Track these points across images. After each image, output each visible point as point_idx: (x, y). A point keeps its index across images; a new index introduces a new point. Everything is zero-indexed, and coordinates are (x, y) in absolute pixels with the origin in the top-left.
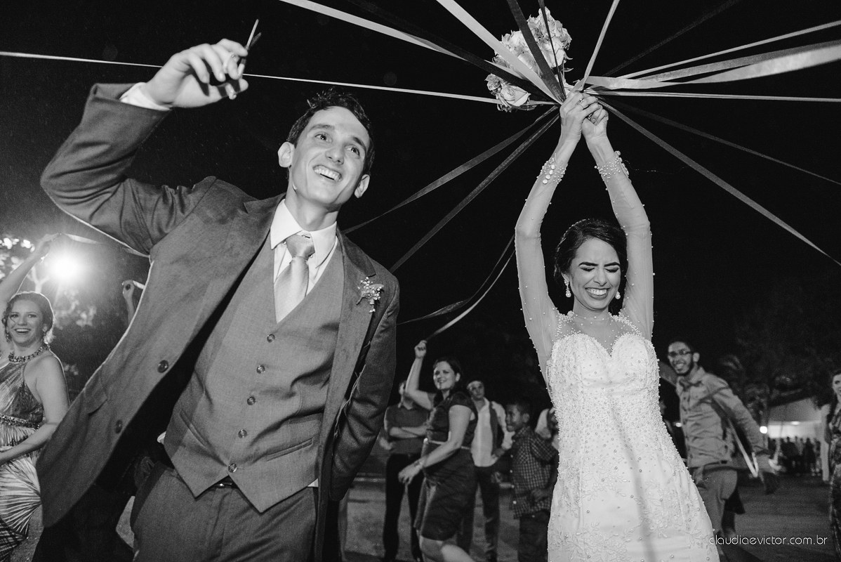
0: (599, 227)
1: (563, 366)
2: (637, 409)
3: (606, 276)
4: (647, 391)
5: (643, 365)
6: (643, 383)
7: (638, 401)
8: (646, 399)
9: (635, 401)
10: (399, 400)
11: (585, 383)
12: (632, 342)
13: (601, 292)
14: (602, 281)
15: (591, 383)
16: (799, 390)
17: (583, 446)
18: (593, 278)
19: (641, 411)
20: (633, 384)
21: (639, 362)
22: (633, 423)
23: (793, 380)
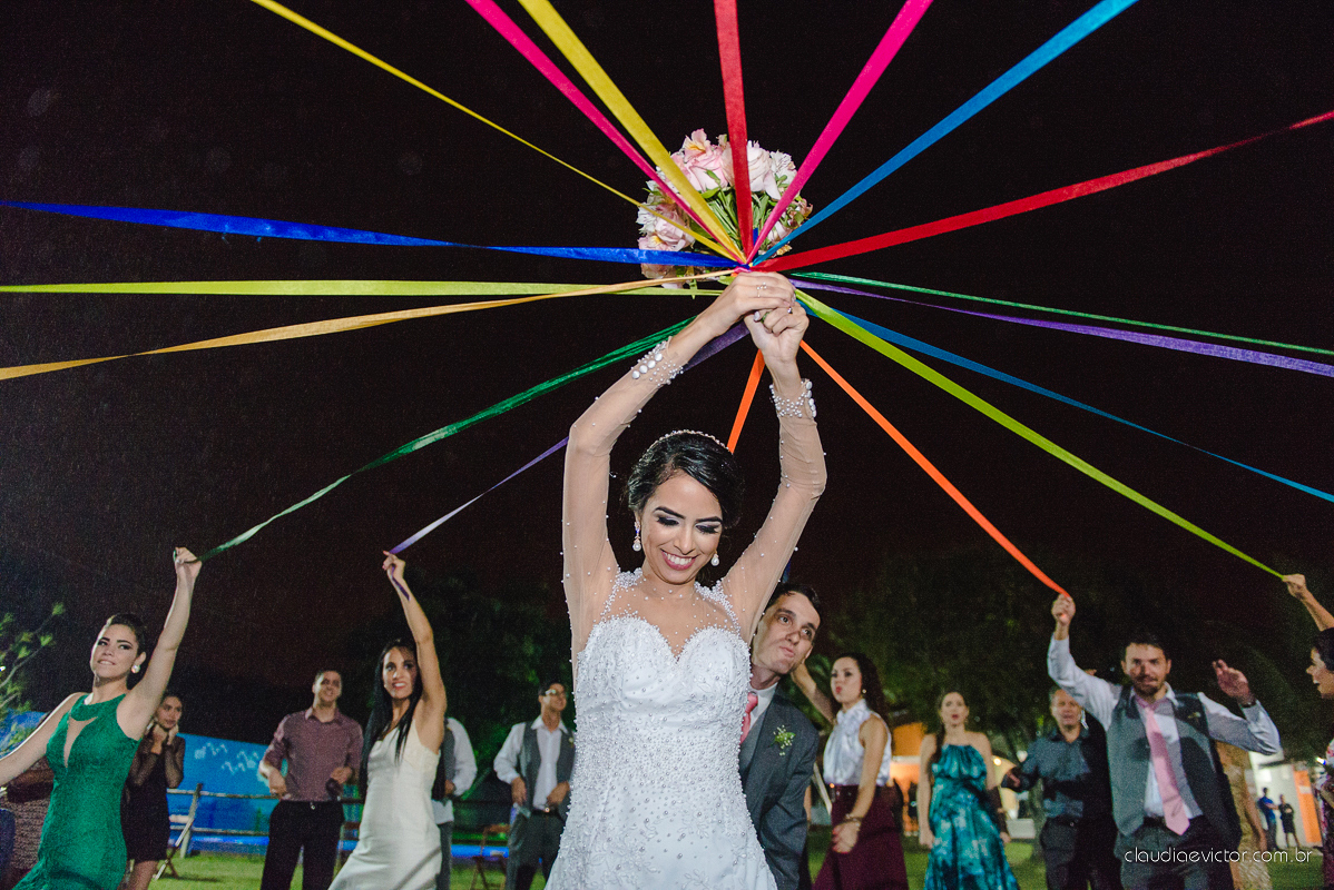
0: (701, 458)
1: (597, 671)
2: (698, 753)
3: (693, 539)
4: (719, 725)
5: (721, 685)
6: (715, 713)
7: (703, 739)
8: (715, 736)
9: (698, 738)
10: (310, 704)
11: (626, 705)
12: (714, 644)
13: (683, 562)
14: (686, 546)
15: (634, 706)
16: (905, 712)
17: (602, 808)
18: (673, 540)
19: (704, 756)
20: (700, 713)
21: (717, 679)
22: (686, 776)
23: (898, 697)
